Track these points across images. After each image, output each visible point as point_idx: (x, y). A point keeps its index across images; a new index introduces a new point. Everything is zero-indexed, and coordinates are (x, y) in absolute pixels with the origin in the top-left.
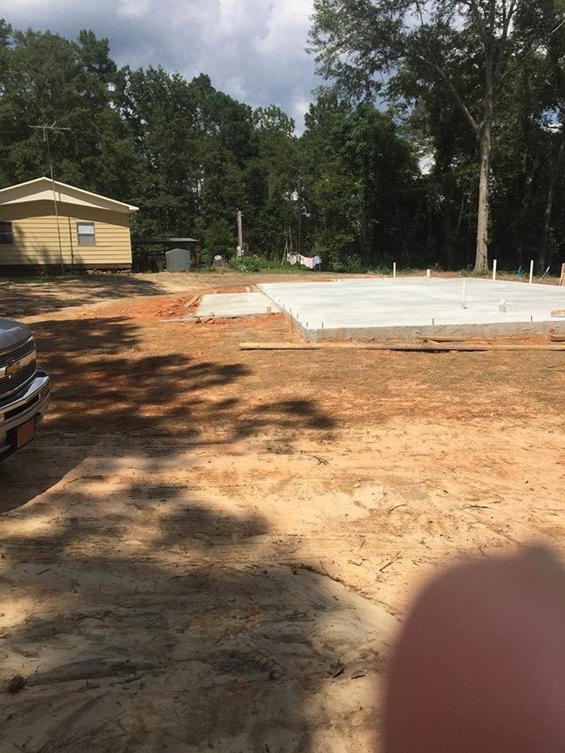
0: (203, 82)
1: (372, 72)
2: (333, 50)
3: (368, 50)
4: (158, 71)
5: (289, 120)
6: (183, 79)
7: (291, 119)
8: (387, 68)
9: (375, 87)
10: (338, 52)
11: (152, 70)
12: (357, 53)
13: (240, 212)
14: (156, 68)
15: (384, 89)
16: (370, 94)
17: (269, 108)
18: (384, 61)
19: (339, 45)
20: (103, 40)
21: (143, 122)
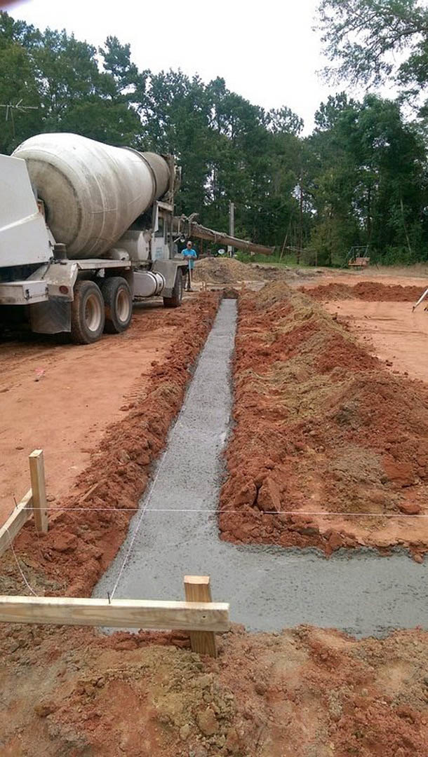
0: (219, 84)
1: (382, 51)
2: (341, 28)
3: (379, 27)
4: (178, 74)
5: (299, 121)
6: (202, 81)
7: (301, 120)
8: (400, 46)
9: (385, 69)
10: (346, 29)
11: (172, 73)
12: (368, 32)
13: (233, 204)
14: (176, 71)
15: (395, 73)
16: (379, 77)
17: (281, 109)
18: (398, 37)
19: (348, 23)
20: (126, 45)
21: (161, 122)
